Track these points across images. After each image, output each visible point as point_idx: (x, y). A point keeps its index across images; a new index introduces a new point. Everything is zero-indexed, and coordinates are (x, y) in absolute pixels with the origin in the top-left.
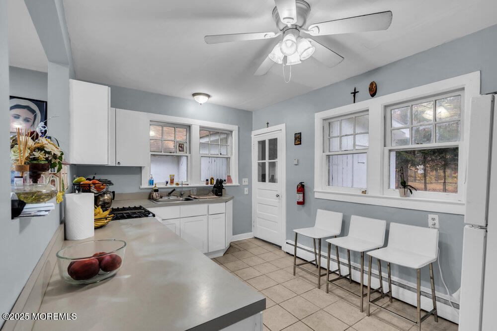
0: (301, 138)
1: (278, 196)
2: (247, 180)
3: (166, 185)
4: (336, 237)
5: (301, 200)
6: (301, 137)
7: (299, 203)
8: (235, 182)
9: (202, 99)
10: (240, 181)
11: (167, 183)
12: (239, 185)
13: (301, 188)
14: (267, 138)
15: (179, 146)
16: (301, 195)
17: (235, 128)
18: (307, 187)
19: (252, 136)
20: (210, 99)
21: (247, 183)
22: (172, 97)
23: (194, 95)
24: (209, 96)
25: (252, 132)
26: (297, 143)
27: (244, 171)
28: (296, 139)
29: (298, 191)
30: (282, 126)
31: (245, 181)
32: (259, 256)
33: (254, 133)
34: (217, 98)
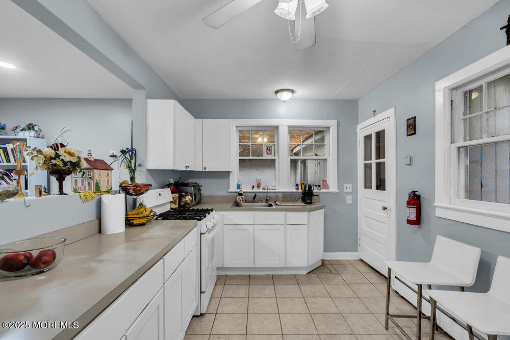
0: (415, 125)
1: (385, 208)
2: (350, 185)
3: (252, 190)
4: (462, 289)
5: (413, 217)
6: (415, 123)
7: (410, 222)
8: (333, 188)
9: (285, 96)
10: (340, 186)
11: (253, 187)
12: (338, 191)
13: (415, 200)
14: (372, 131)
15: (267, 149)
16: (414, 210)
17: (332, 124)
18: (423, 198)
19: (358, 131)
20: (295, 95)
21: (350, 190)
22: (256, 99)
23: (277, 92)
24: (292, 91)
25: (358, 125)
26: (410, 133)
27: (345, 174)
28: (408, 126)
29: (409, 203)
30: (391, 112)
31: (348, 187)
32: (351, 286)
33: (360, 126)
34: (302, 92)
